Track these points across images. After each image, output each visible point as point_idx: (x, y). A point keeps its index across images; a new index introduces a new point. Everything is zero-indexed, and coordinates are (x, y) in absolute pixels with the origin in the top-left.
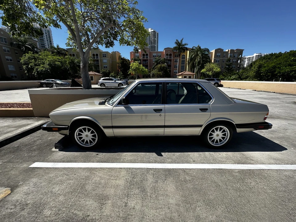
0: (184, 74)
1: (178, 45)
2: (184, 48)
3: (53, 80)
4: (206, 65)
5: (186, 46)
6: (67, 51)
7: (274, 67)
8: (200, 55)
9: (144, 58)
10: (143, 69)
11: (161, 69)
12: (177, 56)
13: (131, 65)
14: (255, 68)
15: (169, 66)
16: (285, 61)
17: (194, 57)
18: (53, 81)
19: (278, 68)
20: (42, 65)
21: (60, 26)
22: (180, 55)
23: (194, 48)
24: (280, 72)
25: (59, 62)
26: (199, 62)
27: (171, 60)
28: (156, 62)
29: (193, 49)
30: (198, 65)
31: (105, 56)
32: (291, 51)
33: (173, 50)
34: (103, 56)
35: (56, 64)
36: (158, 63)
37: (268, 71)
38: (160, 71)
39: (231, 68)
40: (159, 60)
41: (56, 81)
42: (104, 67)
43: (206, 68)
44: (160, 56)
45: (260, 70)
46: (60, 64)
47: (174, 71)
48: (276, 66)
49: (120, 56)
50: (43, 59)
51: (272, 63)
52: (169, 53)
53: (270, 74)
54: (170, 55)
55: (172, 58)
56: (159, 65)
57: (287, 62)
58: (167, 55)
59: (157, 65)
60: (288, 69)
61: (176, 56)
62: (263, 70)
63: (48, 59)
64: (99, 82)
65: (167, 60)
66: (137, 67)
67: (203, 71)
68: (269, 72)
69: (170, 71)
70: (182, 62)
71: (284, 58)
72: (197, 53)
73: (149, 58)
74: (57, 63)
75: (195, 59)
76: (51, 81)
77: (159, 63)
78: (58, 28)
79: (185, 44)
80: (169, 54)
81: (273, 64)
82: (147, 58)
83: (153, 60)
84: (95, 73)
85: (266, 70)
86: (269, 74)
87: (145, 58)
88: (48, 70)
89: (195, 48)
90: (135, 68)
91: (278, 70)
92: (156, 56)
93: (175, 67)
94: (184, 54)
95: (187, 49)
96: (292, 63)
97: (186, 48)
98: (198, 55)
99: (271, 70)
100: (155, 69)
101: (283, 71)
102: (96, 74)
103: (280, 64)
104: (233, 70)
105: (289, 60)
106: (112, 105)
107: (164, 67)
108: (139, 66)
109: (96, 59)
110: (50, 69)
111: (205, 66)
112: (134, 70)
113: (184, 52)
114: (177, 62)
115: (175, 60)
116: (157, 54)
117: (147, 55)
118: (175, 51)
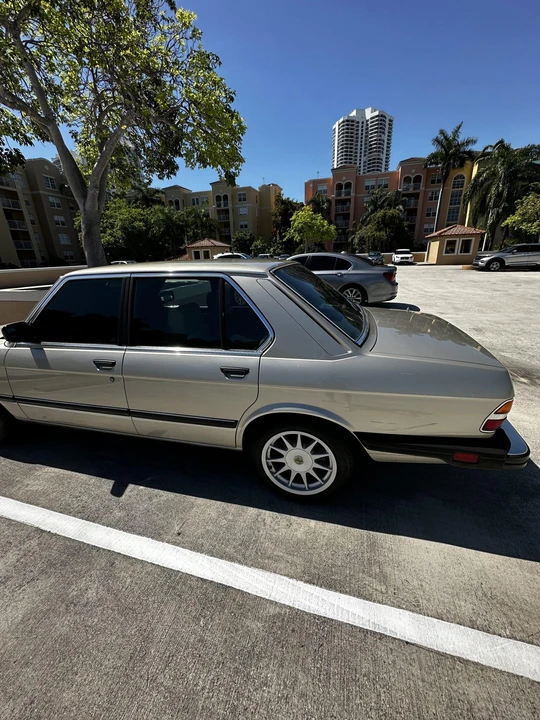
0: (449, 233)
1: (443, 146)
2: (465, 152)
4: (522, 202)
5: (468, 148)
9: (339, 194)
10: (324, 226)
11: (384, 223)
12: (439, 181)
13: (293, 218)
15: (412, 212)
17: (486, 179)
20: (109, 231)
22: (446, 177)
27: (418, 194)
28: (374, 203)
30: (496, 205)
31: (245, 200)
33: (426, 166)
34: (240, 200)
35: (135, 227)
36: (377, 206)
38: (380, 230)
40: (381, 197)
42: (242, 227)
43: (520, 210)
44: (386, 186)
46: (144, 226)
47: (426, 226)
49: (279, 197)
50: (111, 217)
52: (413, 174)
54: (417, 179)
55: (422, 188)
56: (380, 213)
58: (407, 180)
59: (372, 212)
61: (433, 182)
63: (120, 217)
65: (404, 195)
66: (305, 223)
67: (509, 221)
69: (412, 227)
70: (452, 196)
73: (353, 194)
75: (489, 187)
77: (381, 207)
79: (468, 142)
80: (412, 177)
82: (349, 194)
83: (366, 199)
84: (213, 241)
87: (343, 196)
88: (120, 241)
89: (491, 150)
90: (300, 225)
92: (373, 187)
93: (428, 215)
94: (462, 173)
95: (472, 156)
97: (470, 153)
100: (368, 223)
102: (216, 246)
107: (393, 217)
108: (312, 219)
109: (222, 207)
110: (123, 238)
111: (517, 204)
112: (300, 231)
113: (462, 165)
114: (437, 198)
115: (430, 194)
116: (376, 181)
117: (348, 185)
118: (434, 166)
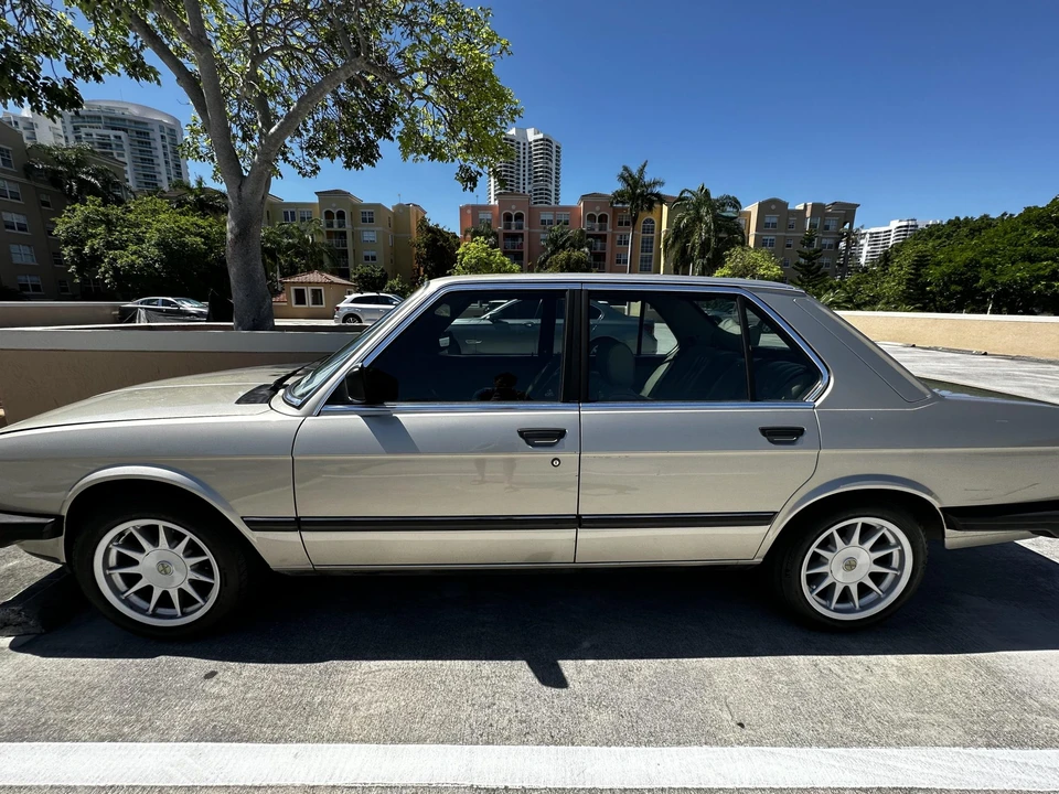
1: (629, 185)
2: (652, 194)
3: (170, 299)
4: (730, 255)
5: (657, 189)
7: (973, 265)
8: (708, 219)
9: (508, 227)
10: (505, 265)
11: (569, 268)
12: (627, 224)
13: (461, 250)
14: (902, 267)
15: (599, 257)
16: (1010, 245)
17: (687, 226)
18: (169, 303)
19: (988, 266)
20: (132, 248)
22: (635, 220)
23: (685, 195)
24: (993, 283)
25: (197, 235)
26: (705, 245)
27: (605, 236)
28: (553, 241)
29: (680, 199)
30: (702, 255)
31: (371, 220)
32: (1028, 209)
33: (612, 203)
34: (364, 220)
35: (186, 244)
36: (557, 246)
37: (950, 278)
39: (819, 268)
40: (562, 235)
41: (179, 303)
42: (367, 258)
43: (729, 263)
44: (566, 223)
45: (920, 276)
46: (203, 243)
48: (978, 262)
49: (424, 220)
50: (138, 226)
51: (963, 250)
52: (598, 212)
53: (959, 288)
54: (603, 218)
55: (609, 230)
56: (563, 255)
57: (1016, 245)
58: (591, 218)
59: (553, 253)
60: (1021, 272)
61: (621, 224)
62: (933, 273)
63: (155, 225)
64: (338, 308)
65: (589, 236)
66: (480, 259)
67: (719, 273)
68: (955, 283)
70: (643, 242)
71: (1006, 233)
72: (698, 212)
73: (526, 228)
74: (188, 239)
75: (692, 233)
76: (160, 302)
77: (563, 247)
79: (655, 183)
80: (597, 216)
81: (970, 254)
82: (521, 227)
83: (542, 236)
84: (328, 276)
85: (943, 274)
86: (953, 287)
87: (513, 230)
88: (157, 265)
89: (689, 195)
90: (473, 261)
91: (986, 275)
92: (551, 222)
93: (619, 261)
94: (649, 216)
95: (661, 199)
96: (1035, 250)
97: (658, 195)
98: (700, 219)
99: (962, 274)
100: (550, 266)
101: (1005, 279)
102: (332, 283)
103: (992, 252)
104: (825, 274)
105: (1024, 239)
106: (299, 407)
107: (579, 261)
108: (489, 255)
109: (336, 228)
110: (162, 260)
111: (726, 256)
113: (650, 209)
114: (626, 243)
115: (618, 238)
116: (554, 215)
117: (519, 217)
118: (620, 205)
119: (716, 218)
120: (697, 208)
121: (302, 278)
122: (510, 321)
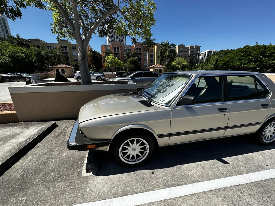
0: (155, 66)
1: (147, 40)
2: (153, 43)
3: (18, 73)
5: (154, 41)
6: (30, 42)
7: (228, 61)
8: (169, 50)
9: (115, 51)
10: (119, 62)
11: (132, 62)
12: (146, 50)
13: (106, 58)
14: (212, 62)
15: (140, 59)
16: (236, 56)
17: (163, 51)
18: (18, 75)
19: (231, 61)
21: (45, 7)
22: (148, 49)
23: (163, 43)
24: (233, 65)
25: (22, 53)
26: (168, 56)
27: (141, 54)
28: (128, 55)
29: (161, 44)
30: (167, 59)
31: (75, 49)
32: (239, 48)
33: (143, 45)
34: (73, 49)
35: (19, 56)
37: (223, 64)
38: (132, 64)
39: (194, 62)
40: (130, 53)
41: (22, 74)
43: (175, 61)
44: (131, 50)
45: (217, 64)
46: (25, 56)
47: (144, 64)
48: (229, 61)
49: (91, 49)
51: (226, 58)
52: (139, 47)
53: (225, 67)
54: (140, 49)
55: (142, 52)
56: (131, 59)
57: (237, 57)
58: (137, 49)
59: (128, 58)
60: (238, 63)
61: (145, 50)
62: (220, 63)
63: (8, 50)
65: (137, 54)
67: (172, 64)
68: (224, 65)
69: (141, 64)
70: (151, 55)
71: (235, 54)
72: (166, 48)
73: (120, 51)
74: (19, 54)
75: (165, 53)
76: (15, 74)
77: (130, 57)
78: (42, 8)
79: (153, 40)
80: (139, 48)
81: (227, 59)
82: (118, 51)
83: (125, 54)
85: (222, 63)
86: (224, 66)
87: (117, 52)
88: (10, 63)
89: (164, 43)
90: (111, 61)
91: (231, 64)
92: (126, 50)
93: (145, 61)
94: (152, 49)
95: (155, 44)
96: (241, 58)
97: (154, 43)
98: (167, 50)
99: (226, 63)
100: (128, 61)
101: (235, 64)
102: (67, 67)
103: (232, 58)
104: (195, 64)
105: (239, 55)
106: (169, 107)
107: (135, 61)
108: (115, 59)
109: (64, 51)
110: (11, 61)
111: (174, 59)
112: (110, 63)
113: (152, 47)
114: (147, 56)
115: (144, 54)
116: (127, 48)
117: (118, 48)
118: (145, 45)
119: (171, 50)
120: (166, 47)
121: (58, 66)
122: (136, 78)
